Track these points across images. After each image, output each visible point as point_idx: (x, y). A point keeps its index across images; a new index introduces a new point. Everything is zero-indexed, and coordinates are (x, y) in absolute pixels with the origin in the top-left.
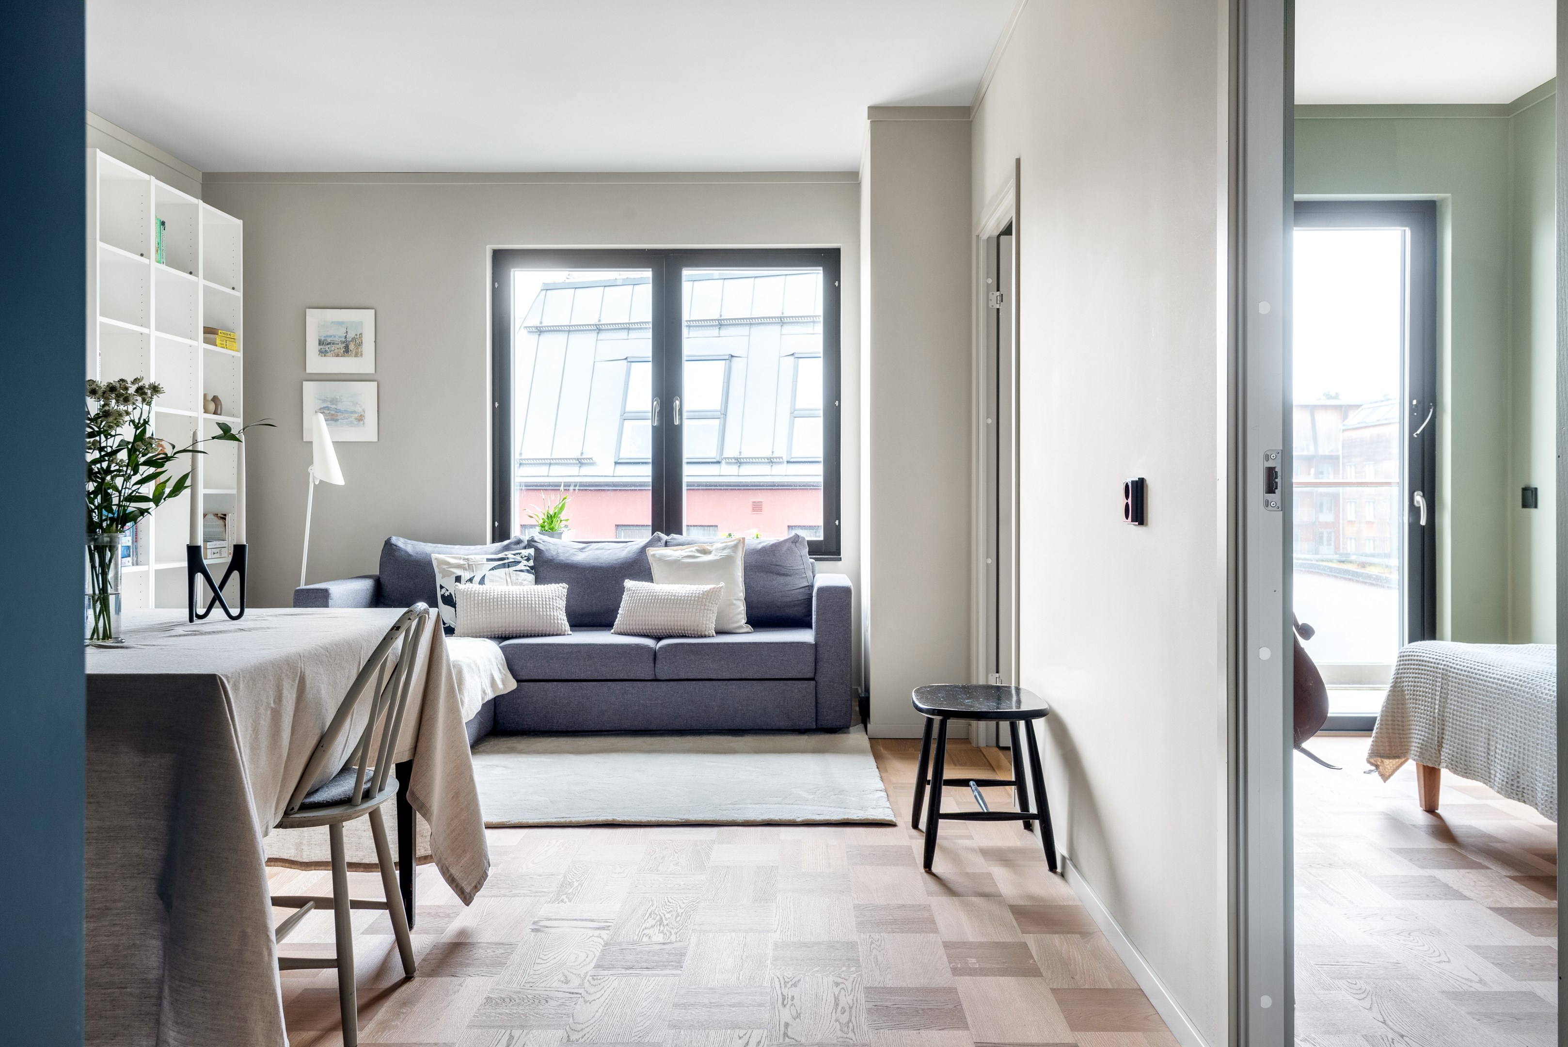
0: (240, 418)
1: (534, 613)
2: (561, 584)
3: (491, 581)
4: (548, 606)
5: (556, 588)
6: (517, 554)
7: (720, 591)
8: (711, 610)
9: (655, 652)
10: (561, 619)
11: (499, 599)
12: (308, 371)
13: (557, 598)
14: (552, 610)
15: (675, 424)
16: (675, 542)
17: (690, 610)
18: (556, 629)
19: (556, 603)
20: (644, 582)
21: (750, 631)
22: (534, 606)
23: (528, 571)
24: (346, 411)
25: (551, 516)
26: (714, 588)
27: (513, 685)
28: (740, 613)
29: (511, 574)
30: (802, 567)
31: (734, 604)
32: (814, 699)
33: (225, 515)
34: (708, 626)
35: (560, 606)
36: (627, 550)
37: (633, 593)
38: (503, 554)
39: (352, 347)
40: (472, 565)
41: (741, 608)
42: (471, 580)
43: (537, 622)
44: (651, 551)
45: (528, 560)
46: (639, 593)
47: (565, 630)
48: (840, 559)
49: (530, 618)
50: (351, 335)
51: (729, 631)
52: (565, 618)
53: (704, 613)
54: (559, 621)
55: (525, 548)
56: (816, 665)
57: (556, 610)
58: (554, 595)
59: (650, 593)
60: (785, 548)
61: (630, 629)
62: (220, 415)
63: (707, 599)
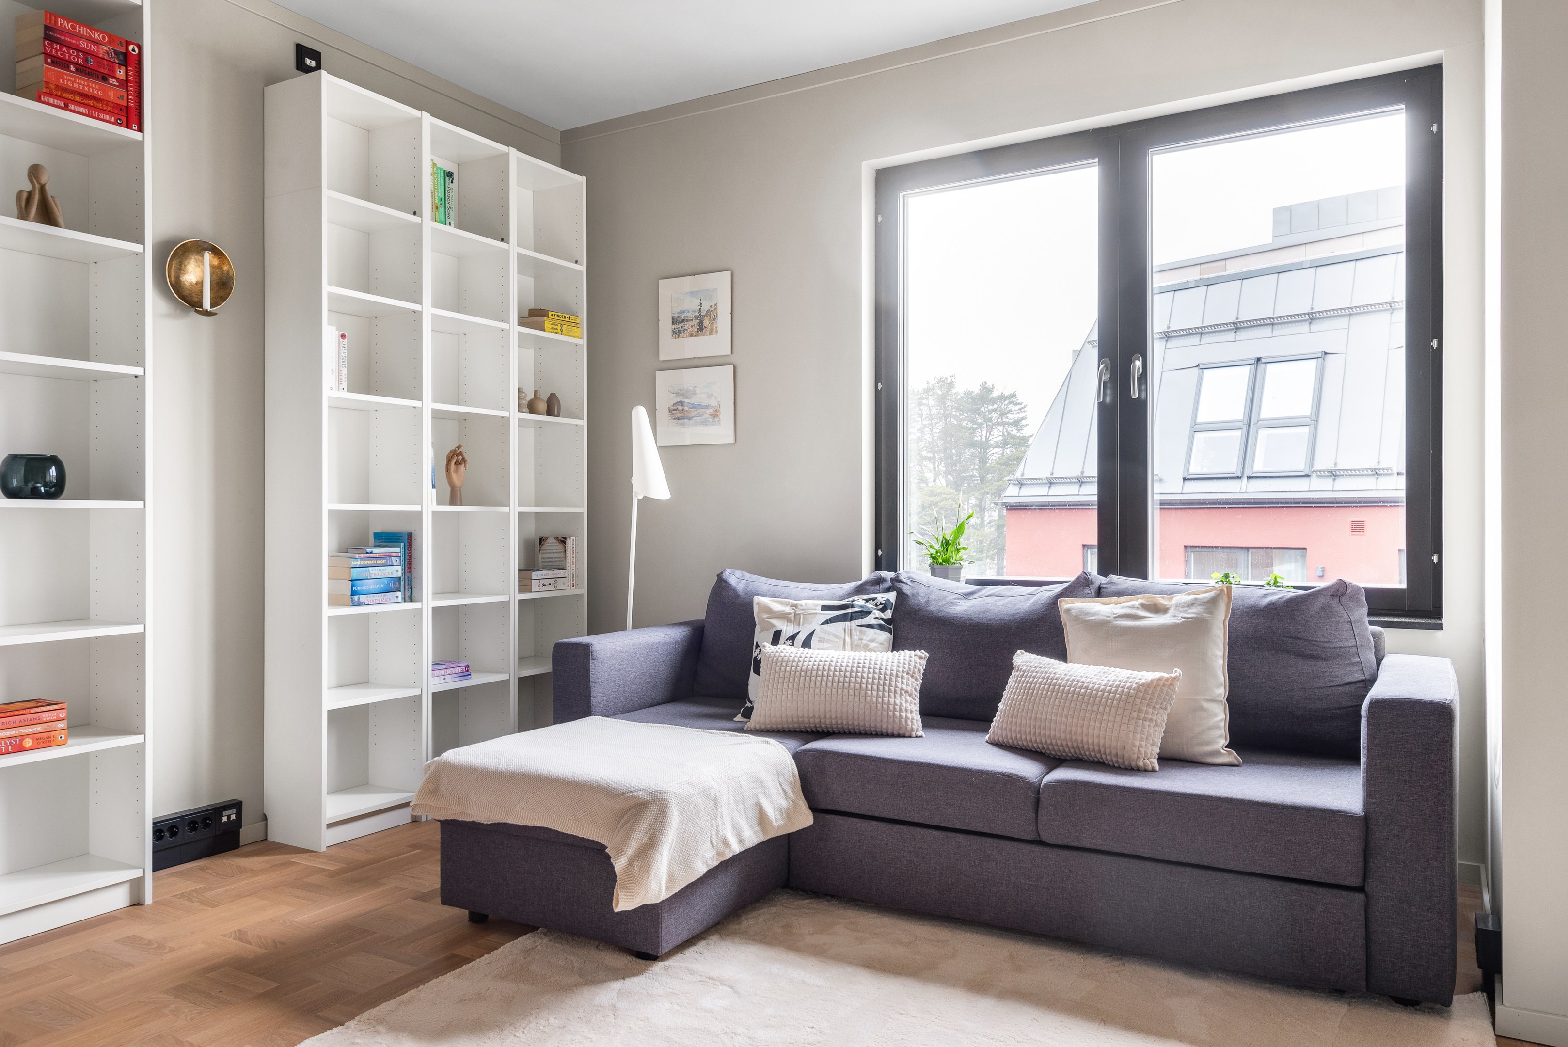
0: (582, 419)
1: (862, 699)
2: (918, 652)
3: (821, 640)
4: (887, 688)
5: (907, 658)
6: (871, 599)
7: (1171, 684)
8: (1151, 720)
9: (1038, 793)
10: (906, 710)
11: (814, 673)
12: (662, 358)
13: (905, 675)
14: (892, 695)
15: (1133, 397)
16: (1112, 588)
17: (1111, 718)
18: (897, 727)
19: (902, 683)
20: (1044, 658)
21: (1236, 762)
22: (864, 686)
23: (881, 627)
24: (700, 406)
25: (947, 543)
26: (1159, 679)
27: (805, 819)
28: (1217, 727)
29: (853, 632)
30: (1351, 643)
31: (1203, 709)
32: (1362, 933)
33: (565, 538)
34: (1143, 750)
35: (909, 689)
36: (1034, 599)
37: (1022, 676)
38: (851, 599)
39: (706, 322)
40: (799, 614)
41: (1220, 716)
42: (792, 638)
43: (867, 712)
44: (1065, 604)
45: (883, 610)
46: (1030, 677)
47: (912, 729)
48: (1440, 627)
49: (856, 705)
50: (705, 308)
51: (1194, 759)
52: (916, 708)
53: (1136, 725)
54: (903, 714)
55: (888, 590)
56: (1366, 861)
57: (901, 694)
58: (901, 669)
59: (1048, 678)
60: (1315, 607)
61: (1011, 738)
62: (558, 416)
63: (1143, 698)
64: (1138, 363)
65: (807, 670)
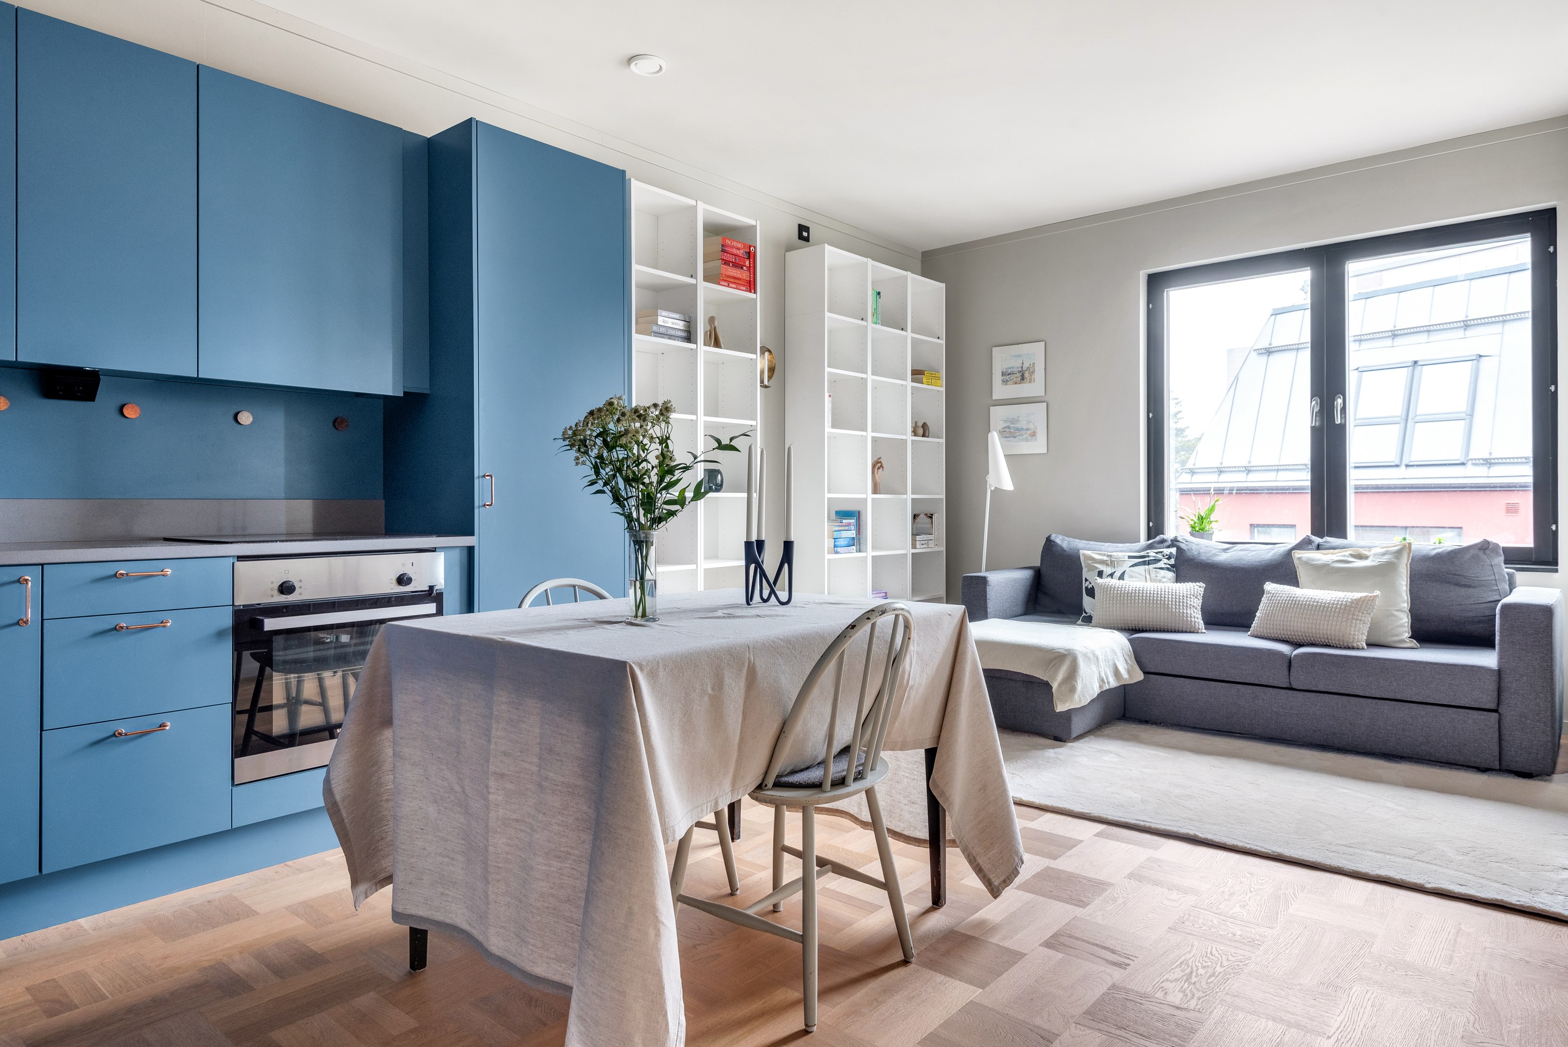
0: (943, 438)
1: (1166, 610)
2: (1197, 583)
3: (1131, 577)
4: (1181, 604)
5: (1192, 587)
6: (1159, 552)
7: (1374, 600)
8: (1361, 620)
9: (1290, 659)
10: (1194, 617)
11: (1133, 594)
12: (994, 397)
13: (1192, 596)
14: (1185, 608)
15: (1336, 423)
16: (1328, 545)
17: (1335, 619)
18: (1189, 627)
19: (1191, 601)
20: (1286, 586)
21: (1415, 647)
22: (1167, 602)
23: (1168, 569)
24: (1022, 429)
25: (1202, 518)
26: (1366, 597)
27: (1139, 676)
28: (1402, 626)
29: (1151, 572)
30: (1492, 577)
31: (1394, 616)
32: (1496, 735)
33: (932, 515)
34: (1356, 637)
35: (1195, 605)
36: (1273, 552)
37: (1272, 597)
38: (1146, 552)
39: (1027, 375)
40: (1114, 561)
41: (1405, 620)
42: (1111, 575)
43: (1169, 618)
44: (1297, 554)
45: (1169, 558)
46: (1278, 597)
47: (1199, 628)
48: (1556, 571)
49: (1162, 614)
50: (1026, 365)
51: (1388, 645)
52: (1200, 616)
53: (1352, 622)
54: (1193, 619)
55: (1169, 547)
56: (1499, 695)
57: (1190, 608)
58: (1189, 593)
59: (1291, 597)
60: (1468, 556)
61: (1267, 633)
62: (928, 437)
63: (1356, 607)
64: (1340, 401)
65: (1128, 592)
